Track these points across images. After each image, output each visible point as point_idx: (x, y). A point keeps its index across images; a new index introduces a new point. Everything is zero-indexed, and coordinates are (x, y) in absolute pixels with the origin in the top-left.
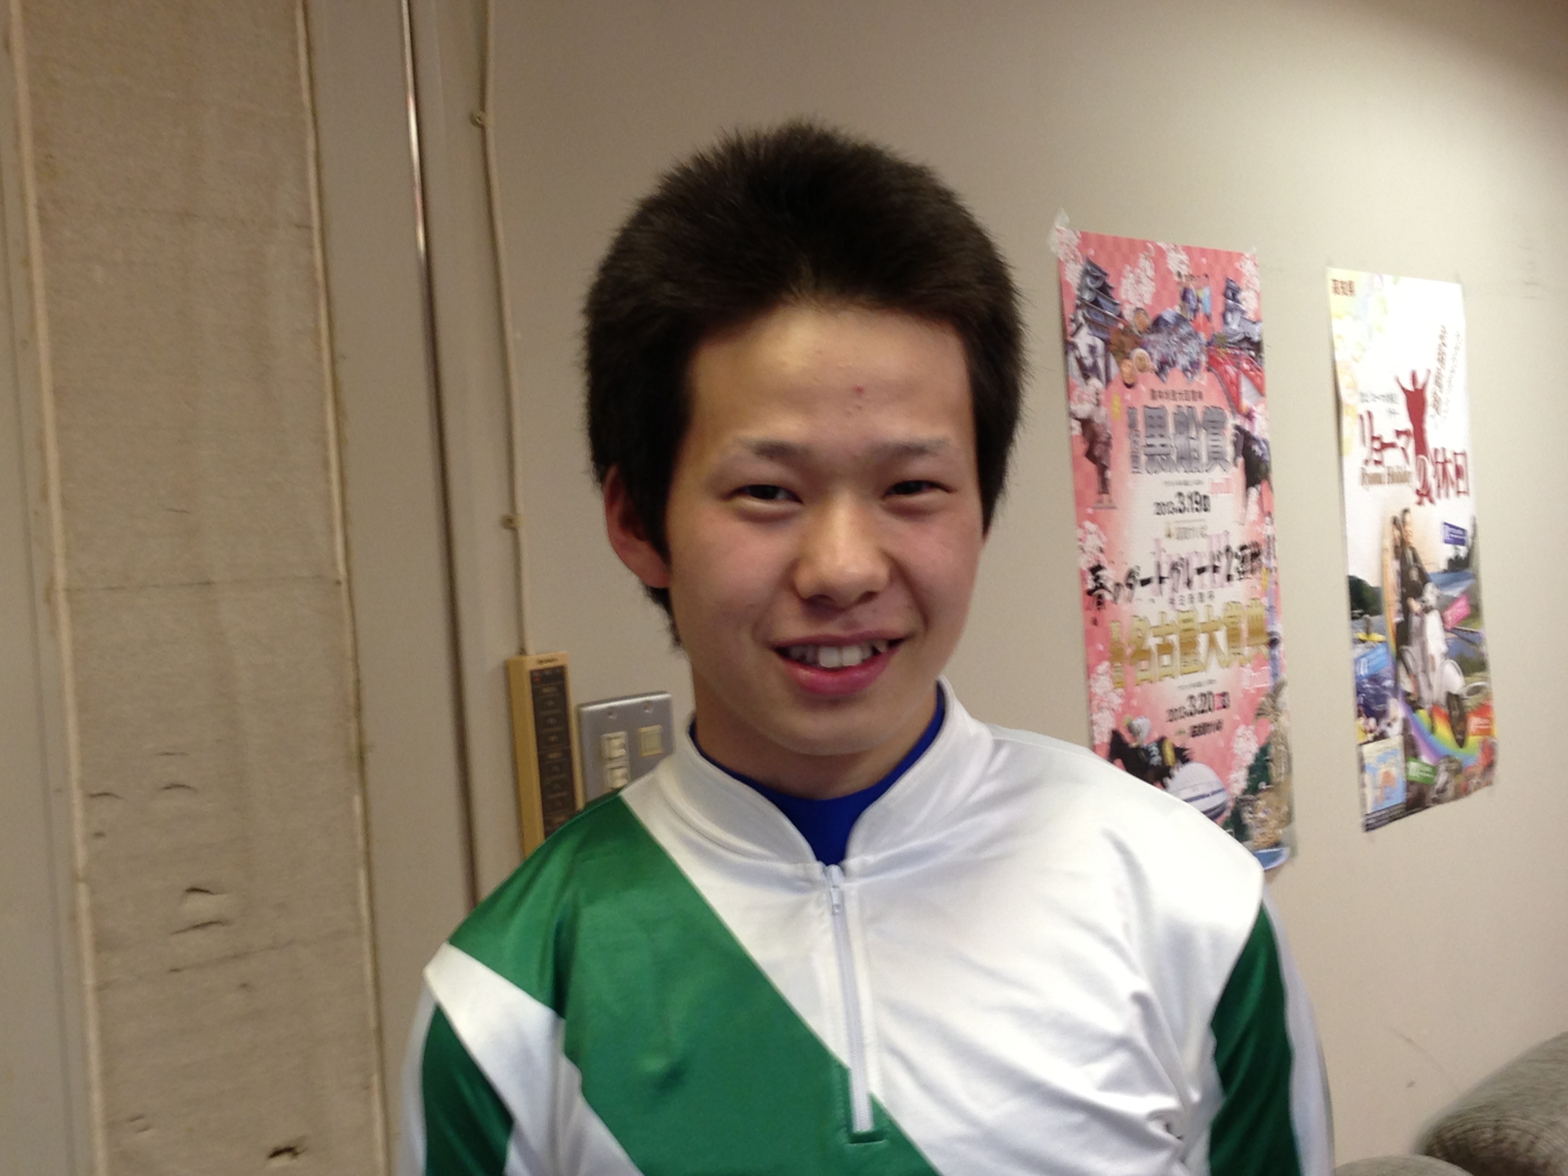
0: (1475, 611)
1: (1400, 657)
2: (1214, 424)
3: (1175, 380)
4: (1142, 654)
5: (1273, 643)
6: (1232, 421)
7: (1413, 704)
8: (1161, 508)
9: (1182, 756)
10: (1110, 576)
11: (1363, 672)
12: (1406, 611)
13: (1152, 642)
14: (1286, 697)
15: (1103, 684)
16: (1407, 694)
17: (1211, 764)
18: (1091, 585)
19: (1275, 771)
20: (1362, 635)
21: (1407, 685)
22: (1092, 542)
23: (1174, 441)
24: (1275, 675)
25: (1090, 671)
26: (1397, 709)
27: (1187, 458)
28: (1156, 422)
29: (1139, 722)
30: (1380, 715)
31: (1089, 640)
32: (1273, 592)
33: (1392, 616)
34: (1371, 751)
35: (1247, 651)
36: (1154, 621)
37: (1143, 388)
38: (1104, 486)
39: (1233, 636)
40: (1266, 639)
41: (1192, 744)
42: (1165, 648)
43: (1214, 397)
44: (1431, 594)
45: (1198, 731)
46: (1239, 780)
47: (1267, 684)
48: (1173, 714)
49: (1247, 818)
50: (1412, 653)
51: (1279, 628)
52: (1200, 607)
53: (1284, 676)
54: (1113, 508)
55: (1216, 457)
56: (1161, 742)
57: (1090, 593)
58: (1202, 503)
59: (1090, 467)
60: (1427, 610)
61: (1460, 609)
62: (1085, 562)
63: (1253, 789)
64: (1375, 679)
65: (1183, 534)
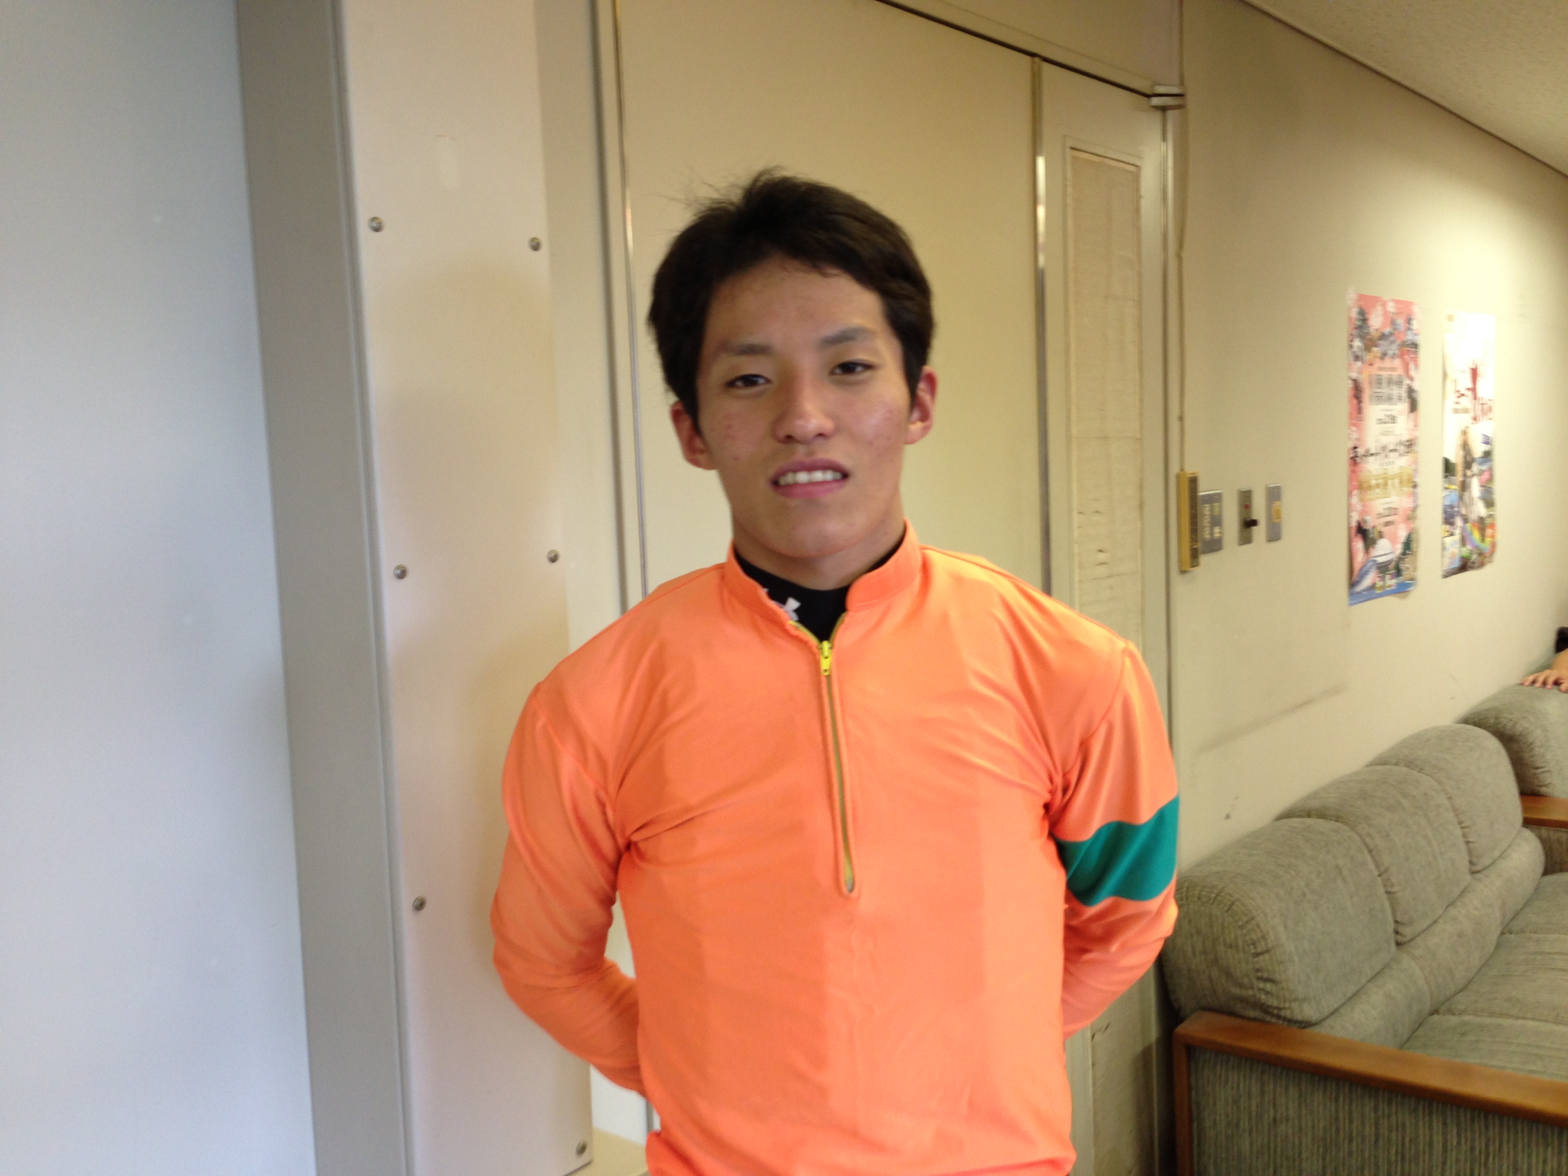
0: (1491, 479)
1: (1461, 498)
2: (1399, 383)
3: (1388, 363)
4: (1370, 487)
5: (1415, 486)
6: (1407, 382)
7: (1466, 520)
8: (1381, 421)
9: (1381, 535)
10: (1361, 451)
11: (1448, 503)
12: (1465, 475)
13: (1373, 482)
14: (1420, 512)
15: (1355, 500)
16: (1463, 515)
17: (1390, 540)
18: (1352, 455)
19: (1413, 545)
20: (1447, 486)
21: (1463, 512)
22: (1355, 436)
23: (1385, 390)
24: (1415, 501)
25: (1350, 494)
26: (1459, 522)
27: (1389, 399)
28: (1379, 382)
29: (1368, 518)
30: (1451, 524)
31: (1351, 480)
32: (1415, 462)
33: (1459, 478)
34: (1449, 540)
35: (1406, 489)
36: (1374, 473)
37: (1376, 366)
38: (1360, 410)
39: (1401, 482)
40: (1412, 485)
41: (1385, 530)
42: (1378, 486)
43: (1400, 372)
44: (1475, 468)
45: (1387, 524)
46: (1399, 549)
47: (1411, 505)
48: (1380, 516)
49: (1402, 566)
50: (1466, 494)
51: (1417, 480)
52: (1389, 467)
53: (1420, 502)
54: (1362, 420)
55: (1400, 398)
56: (1374, 527)
57: (1352, 458)
58: (1393, 419)
59: (1355, 401)
60: (1473, 475)
61: (1486, 476)
62: (1351, 445)
63: (1404, 554)
64: (1451, 507)
65: (1385, 433)
